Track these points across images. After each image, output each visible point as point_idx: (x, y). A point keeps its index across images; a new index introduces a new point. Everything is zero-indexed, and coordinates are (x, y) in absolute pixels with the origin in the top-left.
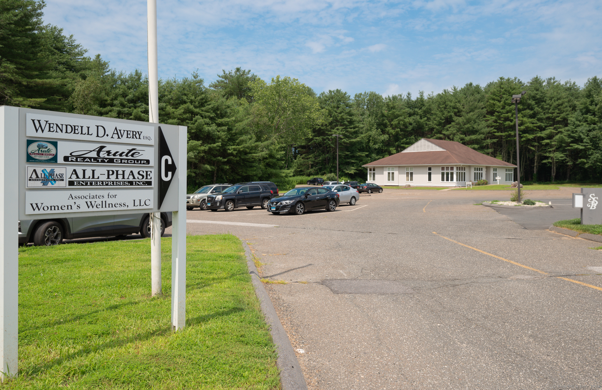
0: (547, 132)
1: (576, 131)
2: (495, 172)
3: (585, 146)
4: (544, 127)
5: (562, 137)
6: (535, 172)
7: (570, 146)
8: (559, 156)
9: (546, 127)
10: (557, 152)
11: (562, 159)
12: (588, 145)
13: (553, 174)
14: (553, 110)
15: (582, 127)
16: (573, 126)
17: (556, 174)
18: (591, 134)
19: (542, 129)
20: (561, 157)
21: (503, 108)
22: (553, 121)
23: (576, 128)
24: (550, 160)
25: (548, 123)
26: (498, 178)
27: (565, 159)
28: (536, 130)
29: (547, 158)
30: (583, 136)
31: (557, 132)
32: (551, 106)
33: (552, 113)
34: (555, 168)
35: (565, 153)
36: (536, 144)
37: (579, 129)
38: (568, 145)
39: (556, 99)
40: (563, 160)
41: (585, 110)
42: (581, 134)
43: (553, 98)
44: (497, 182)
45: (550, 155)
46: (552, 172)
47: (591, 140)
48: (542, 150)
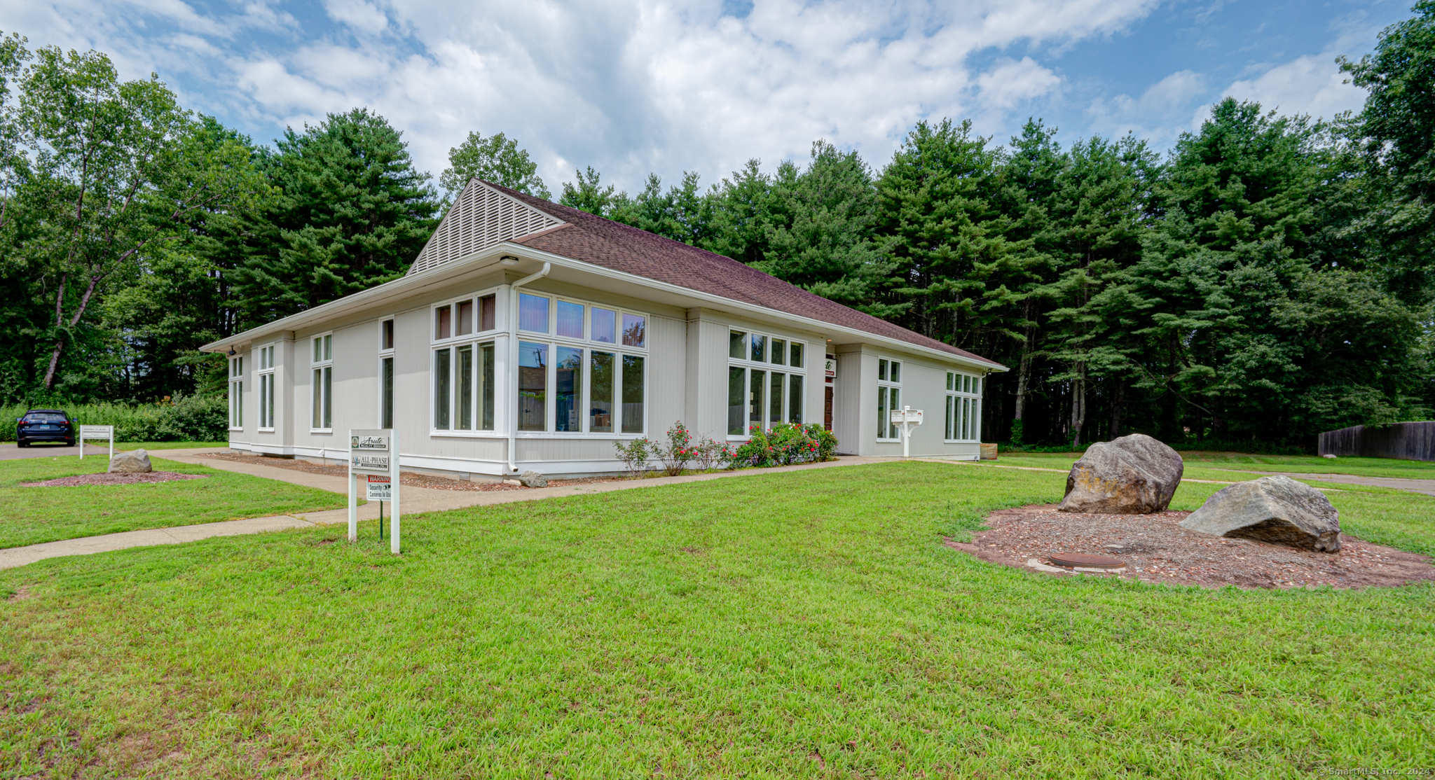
0: (1069, 282)
1: (1175, 273)
2: (888, 383)
3: (1212, 317)
4: (1055, 269)
5: (1121, 294)
6: (1018, 416)
7: (1153, 324)
8: (1106, 357)
9: (1062, 269)
10: (1100, 348)
11: (1118, 368)
12: (1225, 316)
13: (1077, 421)
14: (1086, 212)
15: (1198, 256)
16: (1162, 252)
17: (1085, 422)
18: (1236, 275)
19: (1051, 276)
20: (1115, 363)
21: (929, 209)
22: (1083, 249)
23: (1170, 260)
24: (1073, 375)
25: (1068, 259)
26: (903, 416)
27: (1129, 371)
28: (1031, 280)
29: (1062, 366)
30: (1201, 284)
31: (1099, 282)
32: (1076, 203)
33: (1084, 223)
34: (1083, 401)
35: (1128, 351)
36: (1027, 323)
37: (1183, 264)
38: (1144, 318)
39: (1095, 177)
40: (1122, 372)
41: (1200, 202)
42: (1194, 279)
43: (1084, 176)
44: (900, 444)
45: (1074, 357)
46: (1074, 415)
47: (1237, 296)
48: (1048, 342)
